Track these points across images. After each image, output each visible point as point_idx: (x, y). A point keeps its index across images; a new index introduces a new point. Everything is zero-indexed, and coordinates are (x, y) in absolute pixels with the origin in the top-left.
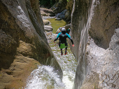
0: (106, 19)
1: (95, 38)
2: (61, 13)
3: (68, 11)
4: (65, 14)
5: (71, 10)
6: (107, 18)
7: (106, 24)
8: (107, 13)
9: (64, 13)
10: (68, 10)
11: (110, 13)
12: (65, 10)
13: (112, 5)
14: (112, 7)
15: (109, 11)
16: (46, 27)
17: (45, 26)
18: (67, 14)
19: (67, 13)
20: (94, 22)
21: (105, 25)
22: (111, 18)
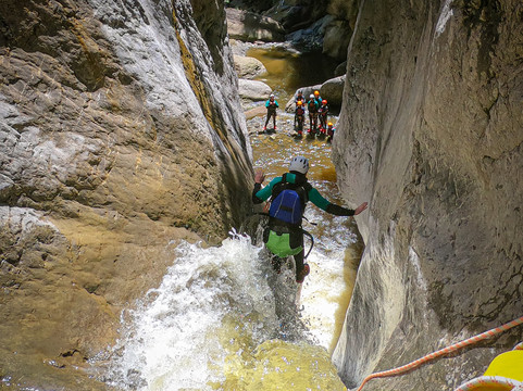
0: (487, 112)
1: (440, 174)
2: (308, 31)
3: (339, 23)
4: (323, 35)
5: (349, 16)
6: (491, 112)
7: (487, 133)
8: (495, 93)
9: (321, 29)
10: (337, 19)
11: (507, 97)
12: (327, 20)
13: (515, 63)
14: (517, 72)
15: (500, 84)
16: (245, 87)
17: (242, 82)
18: (333, 34)
19: (332, 30)
20: (437, 111)
21: (483, 135)
22: (511, 116)
